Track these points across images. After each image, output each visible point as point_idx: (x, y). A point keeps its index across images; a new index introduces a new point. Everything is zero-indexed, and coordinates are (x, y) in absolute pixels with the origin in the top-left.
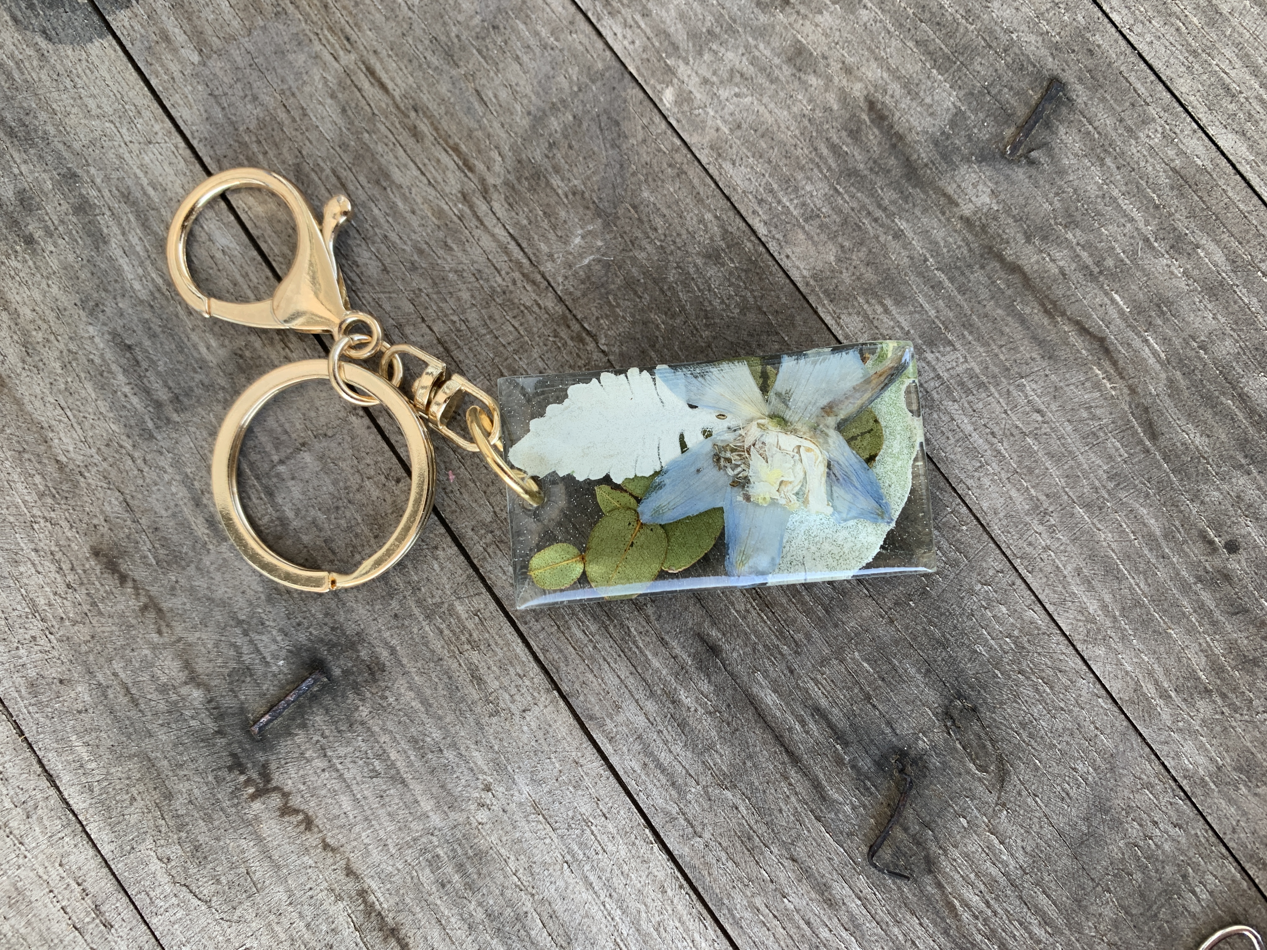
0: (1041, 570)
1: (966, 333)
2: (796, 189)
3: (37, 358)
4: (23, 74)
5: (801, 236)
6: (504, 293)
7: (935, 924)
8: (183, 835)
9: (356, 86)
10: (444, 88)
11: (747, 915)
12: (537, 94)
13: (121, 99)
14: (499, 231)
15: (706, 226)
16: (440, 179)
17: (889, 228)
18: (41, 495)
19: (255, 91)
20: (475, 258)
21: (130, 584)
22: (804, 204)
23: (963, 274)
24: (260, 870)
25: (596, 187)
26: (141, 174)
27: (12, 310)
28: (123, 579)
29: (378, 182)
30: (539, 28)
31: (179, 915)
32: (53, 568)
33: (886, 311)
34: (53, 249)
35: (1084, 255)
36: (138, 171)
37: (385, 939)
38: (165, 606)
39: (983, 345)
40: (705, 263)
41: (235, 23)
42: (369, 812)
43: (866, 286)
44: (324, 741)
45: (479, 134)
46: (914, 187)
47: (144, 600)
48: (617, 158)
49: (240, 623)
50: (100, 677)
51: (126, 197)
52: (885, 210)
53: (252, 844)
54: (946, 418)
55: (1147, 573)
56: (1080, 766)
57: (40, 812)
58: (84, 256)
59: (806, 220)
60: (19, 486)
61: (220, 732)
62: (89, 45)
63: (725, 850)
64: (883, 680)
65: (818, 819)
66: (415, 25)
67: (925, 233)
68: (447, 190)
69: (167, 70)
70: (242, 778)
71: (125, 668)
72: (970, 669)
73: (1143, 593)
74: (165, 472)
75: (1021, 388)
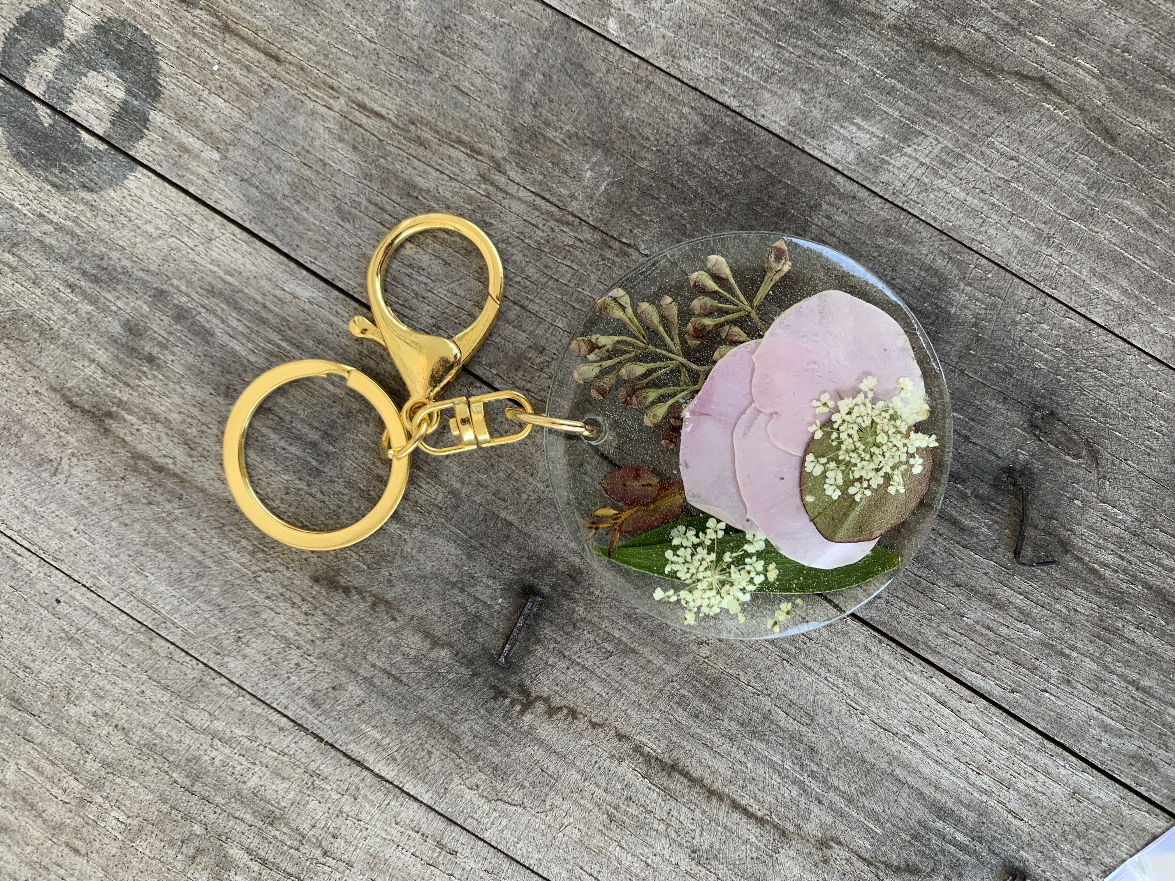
0: (1063, 284)
1: (930, 119)
2: (747, 59)
3: (200, 449)
4: (83, 227)
5: (767, 95)
6: (548, 242)
7: (1086, 589)
8: (480, 763)
9: (356, 124)
10: (428, 95)
11: (940, 641)
12: (506, 69)
13: (171, 215)
14: (523, 194)
15: (687, 119)
16: (457, 171)
17: (835, 60)
18: (253, 554)
19: (276, 162)
20: (513, 224)
21: (354, 592)
22: (758, 69)
23: (908, 72)
24: (551, 764)
25: (585, 125)
26: (215, 269)
27: (163, 420)
28: (346, 591)
29: (409, 195)
30: (483, 13)
31: (504, 823)
32: (288, 605)
33: (859, 128)
34: (173, 358)
35: (1001, 15)
36: (212, 267)
37: (670, 775)
38: (389, 597)
39: (947, 124)
40: (699, 149)
41: (235, 114)
42: (617, 685)
43: (835, 115)
44: (559, 646)
45: (473, 121)
46: (841, 18)
47: (370, 600)
48: (593, 93)
49: (454, 585)
50: (362, 672)
51: (211, 292)
52: (825, 46)
53: (536, 748)
54: (941, 195)
55: (1149, 250)
56: (1153, 423)
57: (363, 792)
58: (200, 354)
59: (766, 81)
60: (233, 554)
61: (475, 674)
62: (126, 182)
63: (902, 600)
64: (973, 420)
65: (965, 547)
66: (381, 54)
67: (865, 52)
68: (467, 177)
69: (198, 176)
70: (507, 702)
71: (379, 657)
72: (1037, 383)
73: (1152, 268)
74: (343, 494)
75: (991, 145)
